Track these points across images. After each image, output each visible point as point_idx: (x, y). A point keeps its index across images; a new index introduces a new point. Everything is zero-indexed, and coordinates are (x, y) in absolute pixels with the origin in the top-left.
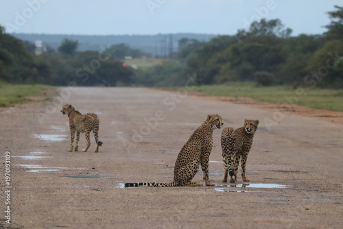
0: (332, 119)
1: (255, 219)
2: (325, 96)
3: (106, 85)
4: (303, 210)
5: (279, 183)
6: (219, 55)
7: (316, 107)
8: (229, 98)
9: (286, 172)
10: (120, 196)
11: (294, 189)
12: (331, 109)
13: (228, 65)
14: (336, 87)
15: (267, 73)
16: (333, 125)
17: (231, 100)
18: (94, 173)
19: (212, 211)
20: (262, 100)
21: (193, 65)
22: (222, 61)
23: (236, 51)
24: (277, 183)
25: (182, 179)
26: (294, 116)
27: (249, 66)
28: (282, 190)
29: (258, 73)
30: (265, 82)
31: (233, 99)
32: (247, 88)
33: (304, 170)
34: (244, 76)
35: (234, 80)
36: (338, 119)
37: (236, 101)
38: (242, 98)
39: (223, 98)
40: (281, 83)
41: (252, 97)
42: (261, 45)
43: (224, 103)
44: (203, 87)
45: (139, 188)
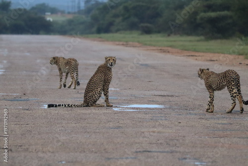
0: (196, 58)
1: (143, 130)
2: (190, 41)
3: (32, 34)
4: (177, 123)
5: (159, 104)
6: (114, 11)
7: (185, 49)
8: (121, 43)
9: (164, 96)
10: (44, 114)
11: (170, 108)
12: (195, 51)
13: (121, 18)
14: (198, 35)
15: (149, 25)
16: (197, 62)
17: (123, 45)
18: (25, 98)
19: (111, 125)
20: (146, 44)
21: (95, 19)
22: (116, 16)
23: (126, 9)
24: (157, 104)
25: (89, 102)
26: (168, 56)
27: (136, 20)
28: (161, 109)
29: (142, 25)
30: (147, 31)
31: (125, 43)
32: (135, 35)
33: (177, 94)
34: (132, 27)
35: (125, 30)
36: (200, 58)
37: (127, 45)
38: (131, 43)
39: (117, 43)
40: (159, 32)
41: (138, 42)
42: (144, 4)
43: (118, 47)
44: (103, 35)
45: (58, 108)
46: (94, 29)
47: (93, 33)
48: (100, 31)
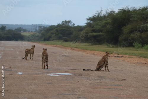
0: (87, 53)
1: (62, 85)
2: (85, 45)
3: (15, 41)
4: (77, 82)
5: (70, 73)
6: (51, 31)
7: (82, 49)
8: (54, 46)
9: (72, 69)
10: (18, 77)
11: (74, 75)
12: (87, 50)
13: (54, 35)
14: (88, 43)
15: (67, 38)
16: (87, 55)
17: (55, 46)
18: (10, 69)
19: (48, 82)
20: (65, 46)
21: (43, 35)
22: (52, 33)
23: (57, 30)
24: (69, 73)
26: (75, 52)
27: (61, 35)
28: (70, 75)
29: (64, 38)
30: (66, 41)
31: (56, 46)
32: (60, 42)
33: (78, 69)
34: (60, 39)
35: (56, 40)
36: (89, 53)
37: (57, 46)
38: (59, 46)
39: (53, 45)
40: (71, 41)
41: (62, 45)
42: (65, 29)
43: (53, 47)
44: (46, 42)
46: (43, 39)
47: (42, 41)
48: (45, 40)
